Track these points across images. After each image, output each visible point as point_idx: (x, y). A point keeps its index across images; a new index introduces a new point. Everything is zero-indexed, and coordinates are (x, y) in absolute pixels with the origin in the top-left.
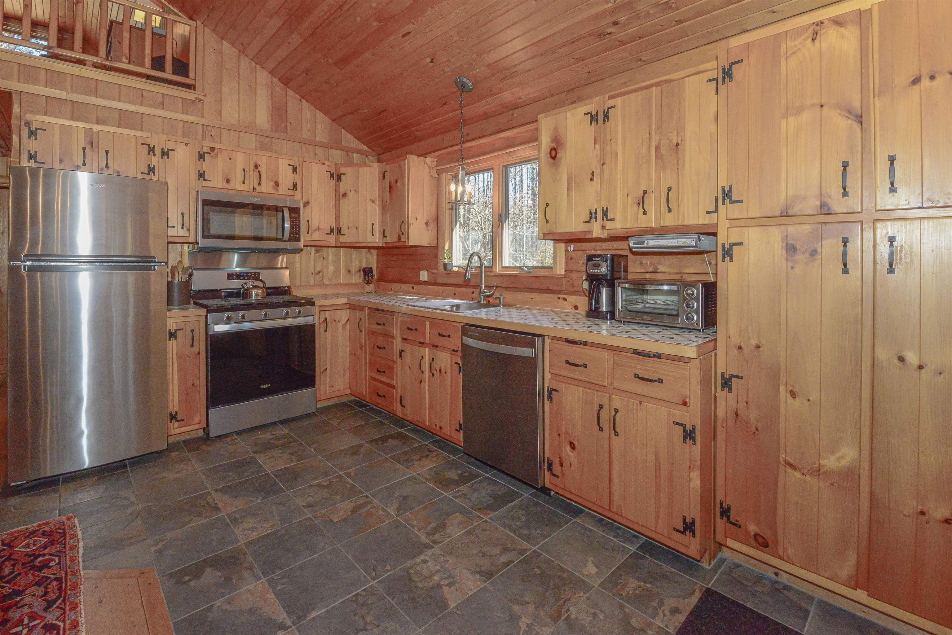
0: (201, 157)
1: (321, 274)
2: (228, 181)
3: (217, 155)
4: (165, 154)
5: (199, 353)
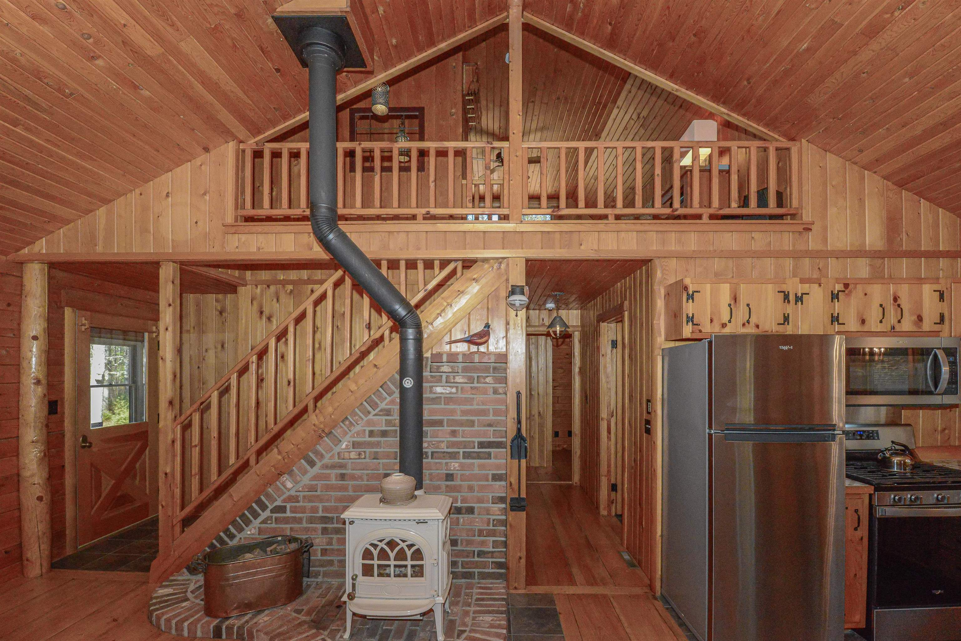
0: (835, 296)
1: (947, 431)
2: (863, 322)
3: (851, 292)
4: (799, 299)
5: (862, 539)
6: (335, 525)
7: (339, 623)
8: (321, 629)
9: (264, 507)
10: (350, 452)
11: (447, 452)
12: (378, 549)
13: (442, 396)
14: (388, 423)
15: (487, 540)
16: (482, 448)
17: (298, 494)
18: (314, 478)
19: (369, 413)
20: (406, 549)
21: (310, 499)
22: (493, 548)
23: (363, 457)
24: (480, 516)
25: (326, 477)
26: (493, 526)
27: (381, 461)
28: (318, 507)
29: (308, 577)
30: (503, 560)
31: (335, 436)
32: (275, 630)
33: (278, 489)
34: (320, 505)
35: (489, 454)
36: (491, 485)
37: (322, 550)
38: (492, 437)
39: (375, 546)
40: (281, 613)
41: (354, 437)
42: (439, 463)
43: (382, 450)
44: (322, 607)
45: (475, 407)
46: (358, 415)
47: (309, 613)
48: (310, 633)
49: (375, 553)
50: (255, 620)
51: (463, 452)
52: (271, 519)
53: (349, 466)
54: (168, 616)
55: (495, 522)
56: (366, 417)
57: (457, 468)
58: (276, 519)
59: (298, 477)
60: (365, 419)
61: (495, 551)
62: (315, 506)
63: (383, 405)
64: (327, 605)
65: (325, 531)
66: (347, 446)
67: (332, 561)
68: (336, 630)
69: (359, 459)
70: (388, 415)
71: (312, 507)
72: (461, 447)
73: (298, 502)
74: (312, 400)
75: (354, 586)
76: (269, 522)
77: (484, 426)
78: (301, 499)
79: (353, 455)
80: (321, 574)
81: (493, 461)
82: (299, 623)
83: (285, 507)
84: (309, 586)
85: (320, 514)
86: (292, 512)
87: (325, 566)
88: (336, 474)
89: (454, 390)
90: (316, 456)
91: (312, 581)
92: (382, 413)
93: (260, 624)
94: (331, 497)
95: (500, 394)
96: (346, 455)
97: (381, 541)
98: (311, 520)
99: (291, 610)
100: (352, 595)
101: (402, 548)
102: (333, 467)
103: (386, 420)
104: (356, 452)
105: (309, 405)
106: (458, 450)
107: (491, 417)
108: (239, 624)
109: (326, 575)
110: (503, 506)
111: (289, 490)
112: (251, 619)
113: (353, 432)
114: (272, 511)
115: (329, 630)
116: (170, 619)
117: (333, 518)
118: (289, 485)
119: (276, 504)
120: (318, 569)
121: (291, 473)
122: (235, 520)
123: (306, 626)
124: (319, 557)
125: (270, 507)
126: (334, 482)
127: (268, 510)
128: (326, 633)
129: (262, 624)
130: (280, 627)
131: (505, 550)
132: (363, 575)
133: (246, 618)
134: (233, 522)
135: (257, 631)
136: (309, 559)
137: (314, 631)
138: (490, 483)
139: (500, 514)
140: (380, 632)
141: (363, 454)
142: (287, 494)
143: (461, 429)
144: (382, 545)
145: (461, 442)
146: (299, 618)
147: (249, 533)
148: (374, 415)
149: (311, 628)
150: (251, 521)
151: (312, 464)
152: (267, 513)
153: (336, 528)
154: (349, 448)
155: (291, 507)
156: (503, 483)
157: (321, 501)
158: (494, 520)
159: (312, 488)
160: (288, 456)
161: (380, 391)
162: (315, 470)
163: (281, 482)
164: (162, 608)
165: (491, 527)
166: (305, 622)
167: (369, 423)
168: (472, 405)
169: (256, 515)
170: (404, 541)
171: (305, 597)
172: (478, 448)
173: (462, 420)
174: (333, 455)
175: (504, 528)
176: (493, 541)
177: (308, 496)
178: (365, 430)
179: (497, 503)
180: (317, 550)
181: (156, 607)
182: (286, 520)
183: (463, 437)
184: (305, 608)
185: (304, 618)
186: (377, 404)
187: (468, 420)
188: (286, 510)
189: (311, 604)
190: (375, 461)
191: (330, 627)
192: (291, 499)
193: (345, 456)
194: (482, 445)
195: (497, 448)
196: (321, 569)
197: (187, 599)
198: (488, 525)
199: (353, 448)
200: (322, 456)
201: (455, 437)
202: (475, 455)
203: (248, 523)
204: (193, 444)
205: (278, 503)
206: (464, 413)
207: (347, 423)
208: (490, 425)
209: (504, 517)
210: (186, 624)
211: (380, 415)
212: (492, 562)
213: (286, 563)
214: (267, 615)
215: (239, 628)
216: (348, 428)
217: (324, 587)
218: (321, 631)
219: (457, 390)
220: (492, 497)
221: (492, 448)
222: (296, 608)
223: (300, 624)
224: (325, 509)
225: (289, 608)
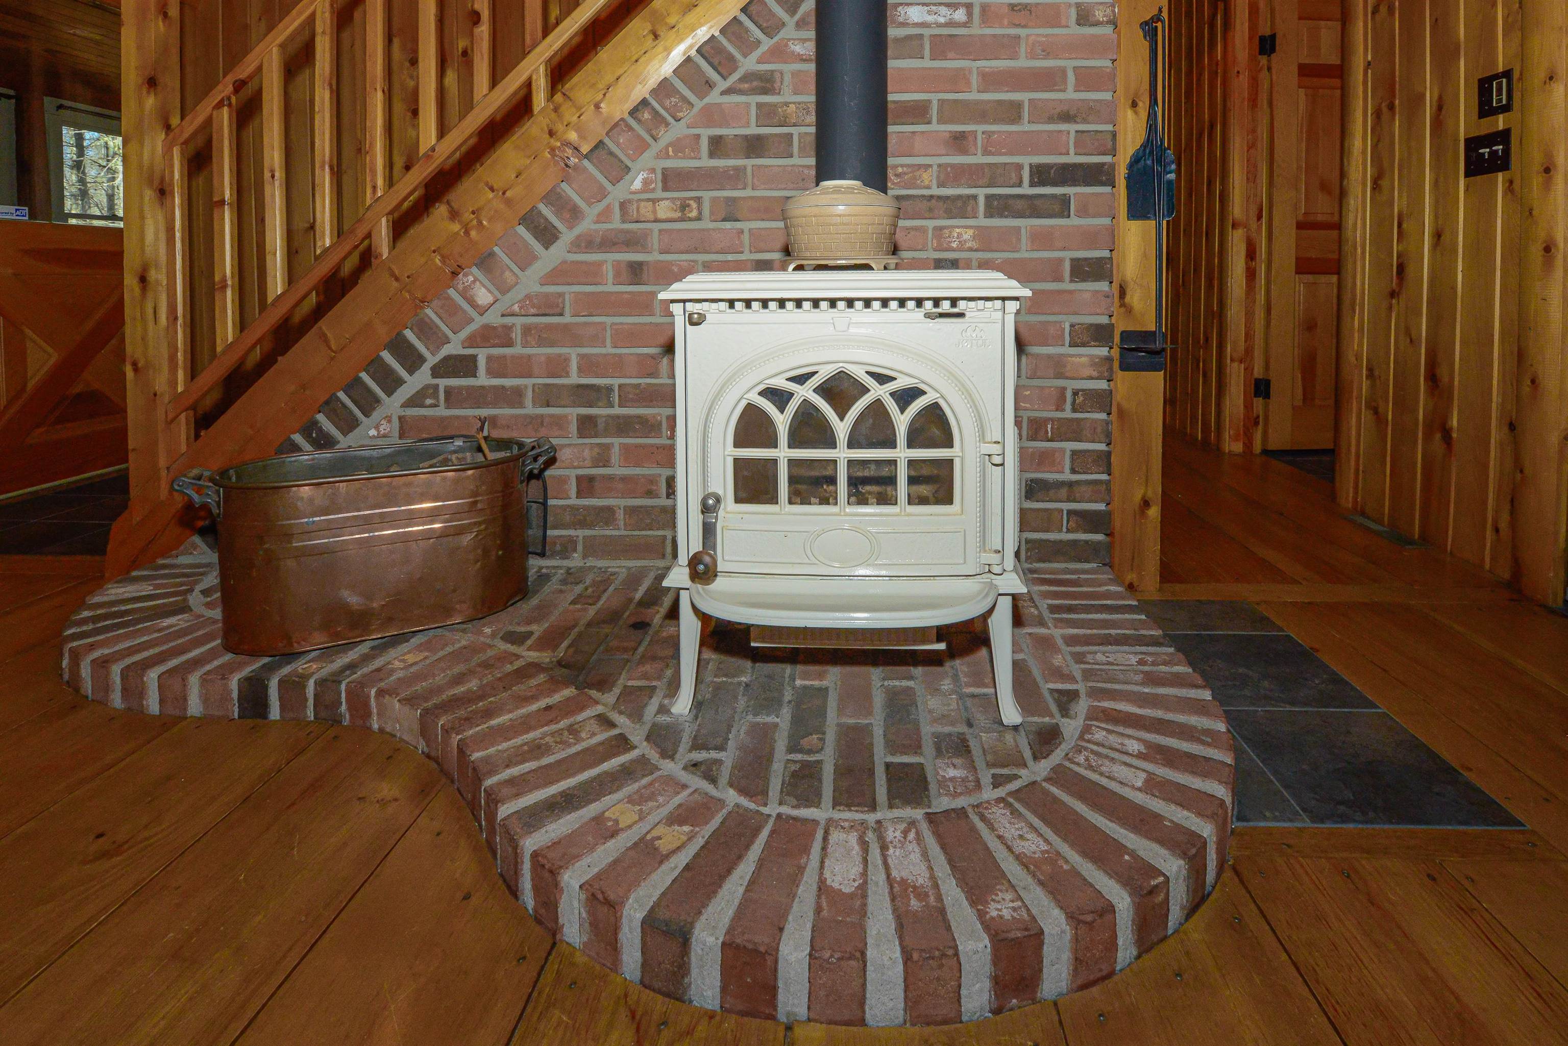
6: (617, 411)
7: (647, 668)
8: (591, 686)
9: (413, 361)
10: (654, 201)
11: (939, 198)
12: (792, 406)
13: (926, 32)
14: (767, 114)
15: (1054, 451)
16: (1042, 183)
17: (508, 320)
18: (554, 277)
19: (710, 85)
20: (892, 406)
21: (543, 336)
22: (1073, 471)
23: (694, 214)
24: (1036, 382)
25: (591, 273)
26: (1074, 410)
27: (745, 226)
28: (567, 360)
29: (542, 555)
30: (1101, 507)
31: (611, 153)
32: (439, 690)
33: (452, 310)
34: (573, 354)
35: (1065, 201)
36: (1071, 292)
37: (579, 479)
38: (1072, 151)
39: (779, 397)
40: (464, 643)
41: (668, 157)
42: (916, 229)
43: (748, 193)
44: (589, 624)
45: (1022, 62)
46: (678, 92)
47: (549, 641)
48: (557, 698)
49: (782, 421)
50: (378, 663)
51: (988, 198)
52: (435, 395)
53: (655, 241)
54: (106, 651)
55: (1080, 399)
56: (701, 99)
57: (969, 245)
58: (448, 392)
59: (507, 274)
60: (699, 104)
61: (1078, 483)
62: (560, 355)
63: (749, 63)
64: (604, 622)
65: (587, 425)
66: (646, 182)
67: (610, 510)
68: (640, 688)
69: (682, 219)
70: (765, 91)
71: (550, 359)
72: (980, 183)
73: (510, 344)
74: (542, 69)
75: (709, 531)
76: (429, 401)
77: (1051, 120)
78: (517, 335)
79: (664, 210)
80: (580, 547)
81: (1074, 221)
82: (517, 671)
83: (474, 358)
84: (544, 578)
85: (574, 378)
86: (491, 373)
87: (591, 526)
88: (617, 264)
89: (960, 15)
90: (557, 213)
91: (554, 567)
92: (746, 86)
93: (393, 671)
94: (605, 329)
95: (1097, 24)
96: (646, 210)
97: (801, 379)
98: (547, 397)
99: (493, 635)
100: (707, 559)
101: (878, 403)
102: (608, 243)
103: (759, 106)
104: (673, 200)
105: (534, 77)
106: (973, 191)
107: (1071, 94)
108: (324, 673)
109: (592, 548)
110: (1103, 351)
111: (482, 311)
112: (366, 659)
113: (662, 143)
114: (436, 372)
115: (617, 691)
116: (106, 661)
117: (609, 389)
118: (483, 296)
119: (446, 350)
120: (571, 532)
121: (486, 262)
122: (333, 399)
123: (542, 678)
124: (574, 501)
125: (432, 360)
126: (610, 288)
127: (426, 368)
128: (610, 698)
129: (400, 674)
130: (458, 680)
131: (1104, 477)
132: (738, 500)
133: (352, 656)
134: (330, 406)
135: (381, 693)
136: (544, 504)
137: (569, 692)
138: (1067, 286)
139: (1095, 374)
140: (788, 695)
141: (694, 205)
142: (479, 322)
143: (980, 128)
144: (805, 392)
145: (981, 166)
146: (518, 657)
147: (373, 432)
148: (723, 93)
149: (555, 684)
150: (378, 401)
151: (547, 236)
152: (422, 377)
153: (618, 417)
154: (653, 190)
155: (490, 359)
156: (1103, 286)
157: (577, 342)
158: (1075, 393)
159: (551, 306)
160: (480, 223)
161: (740, 23)
162: (557, 253)
163: (460, 287)
164: (97, 631)
165: (1068, 414)
166: (534, 668)
167: (710, 116)
168: (1014, 56)
169: (391, 383)
170: (882, 379)
171: (534, 601)
172: (1032, 184)
173: (982, 101)
174: (608, 209)
175: (1103, 416)
176: (1074, 453)
177: (536, 326)
178: (698, 137)
179: (1084, 345)
180: (563, 480)
181: (85, 628)
182: (478, 397)
183: (986, 152)
184: (537, 629)
185: (531, 653)
186: (731, 58)
187: (1000, 102)
188: (476, 367)
189: (554, 618)
190: (728, 225)
191: (621, 682)
192: (487, 336)
193: (642, 211)
194: (1041, 175)
195: (1087, 184)
196: (581, 533)
197: (184, 608)
198: (1060, 408)
199: (665, 189)
200: (574, 214)
201: (964, 152)
202: (1020, 205)
203: (368, 404)
204: (215, 199)
205: (454, 348)
206: (991, 80)
207: (647, 116)
208: (1066, 117)
209: (1103, 385)
210: (153, 675)
211: (741, 92)
212: (1070, 512)
213: (475, 494)
214: (419, 648)
215: (321, 683)
216: (649, 131)
217: (588, 581)
218: (593, 693)
219: (970, 14)
220: (1072, 326)
221: (1074, 183)
222: (511, 628)
223: (523, 673)
224: (588, 365)
225: (488, 630)
